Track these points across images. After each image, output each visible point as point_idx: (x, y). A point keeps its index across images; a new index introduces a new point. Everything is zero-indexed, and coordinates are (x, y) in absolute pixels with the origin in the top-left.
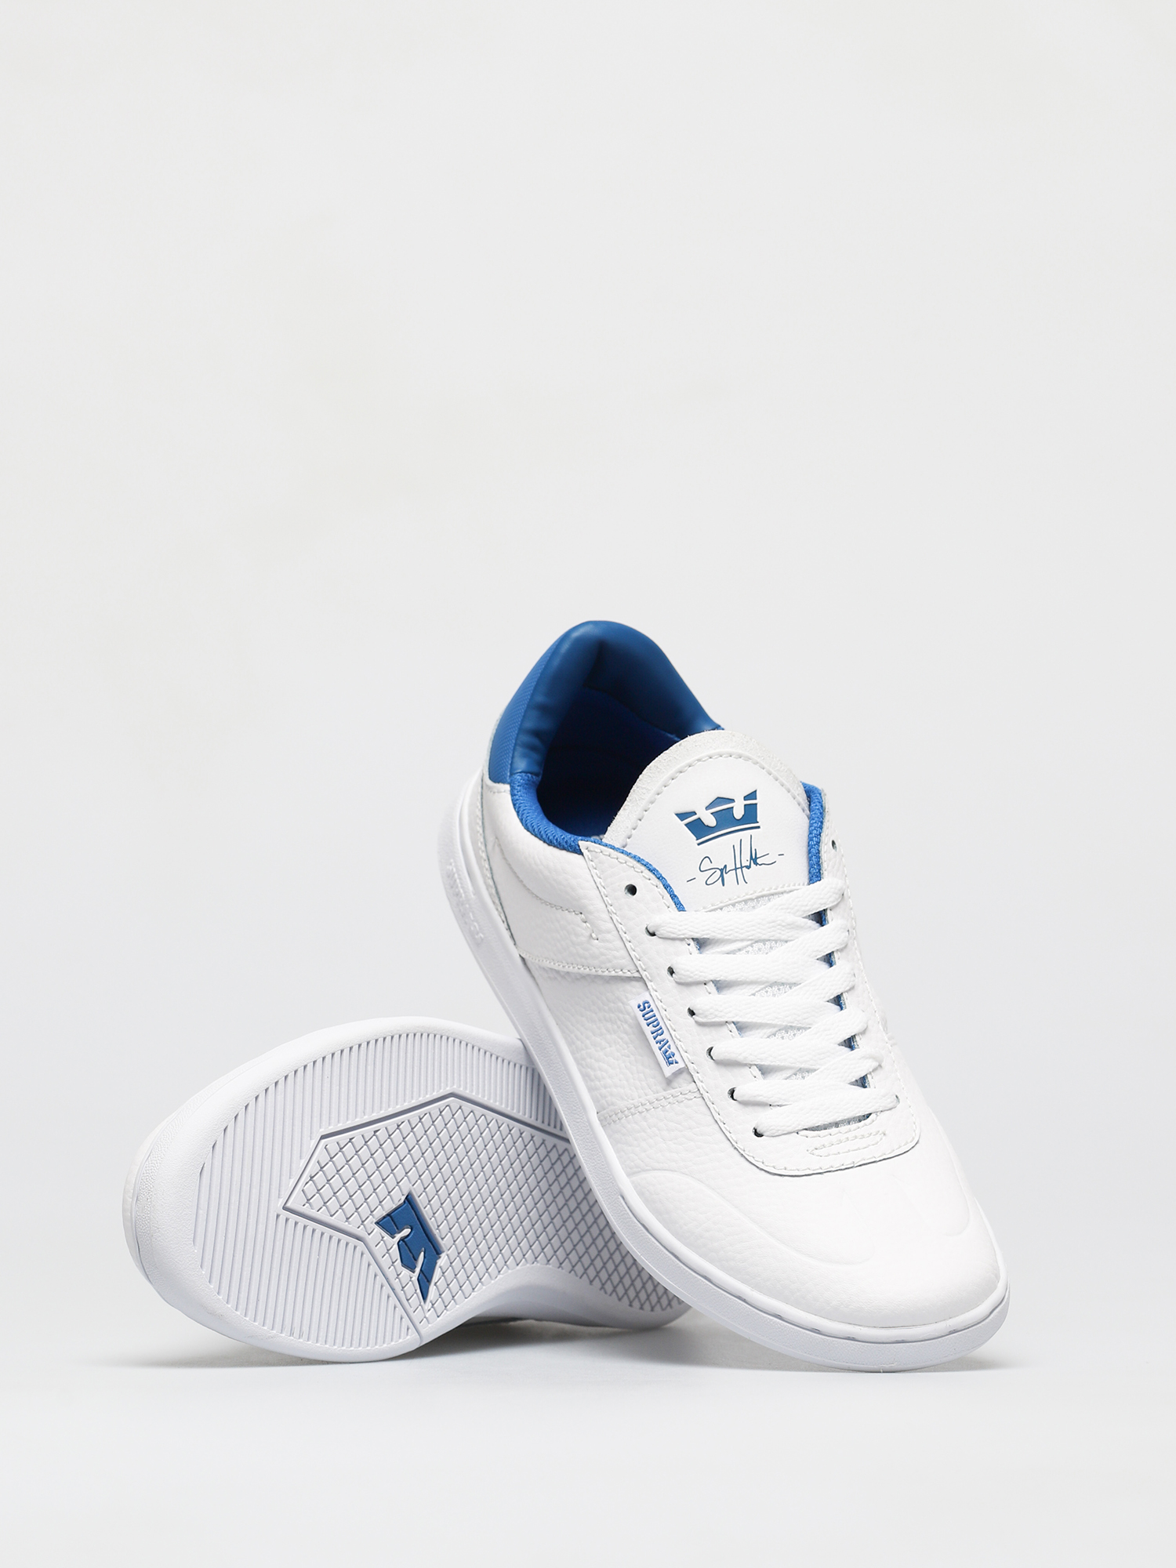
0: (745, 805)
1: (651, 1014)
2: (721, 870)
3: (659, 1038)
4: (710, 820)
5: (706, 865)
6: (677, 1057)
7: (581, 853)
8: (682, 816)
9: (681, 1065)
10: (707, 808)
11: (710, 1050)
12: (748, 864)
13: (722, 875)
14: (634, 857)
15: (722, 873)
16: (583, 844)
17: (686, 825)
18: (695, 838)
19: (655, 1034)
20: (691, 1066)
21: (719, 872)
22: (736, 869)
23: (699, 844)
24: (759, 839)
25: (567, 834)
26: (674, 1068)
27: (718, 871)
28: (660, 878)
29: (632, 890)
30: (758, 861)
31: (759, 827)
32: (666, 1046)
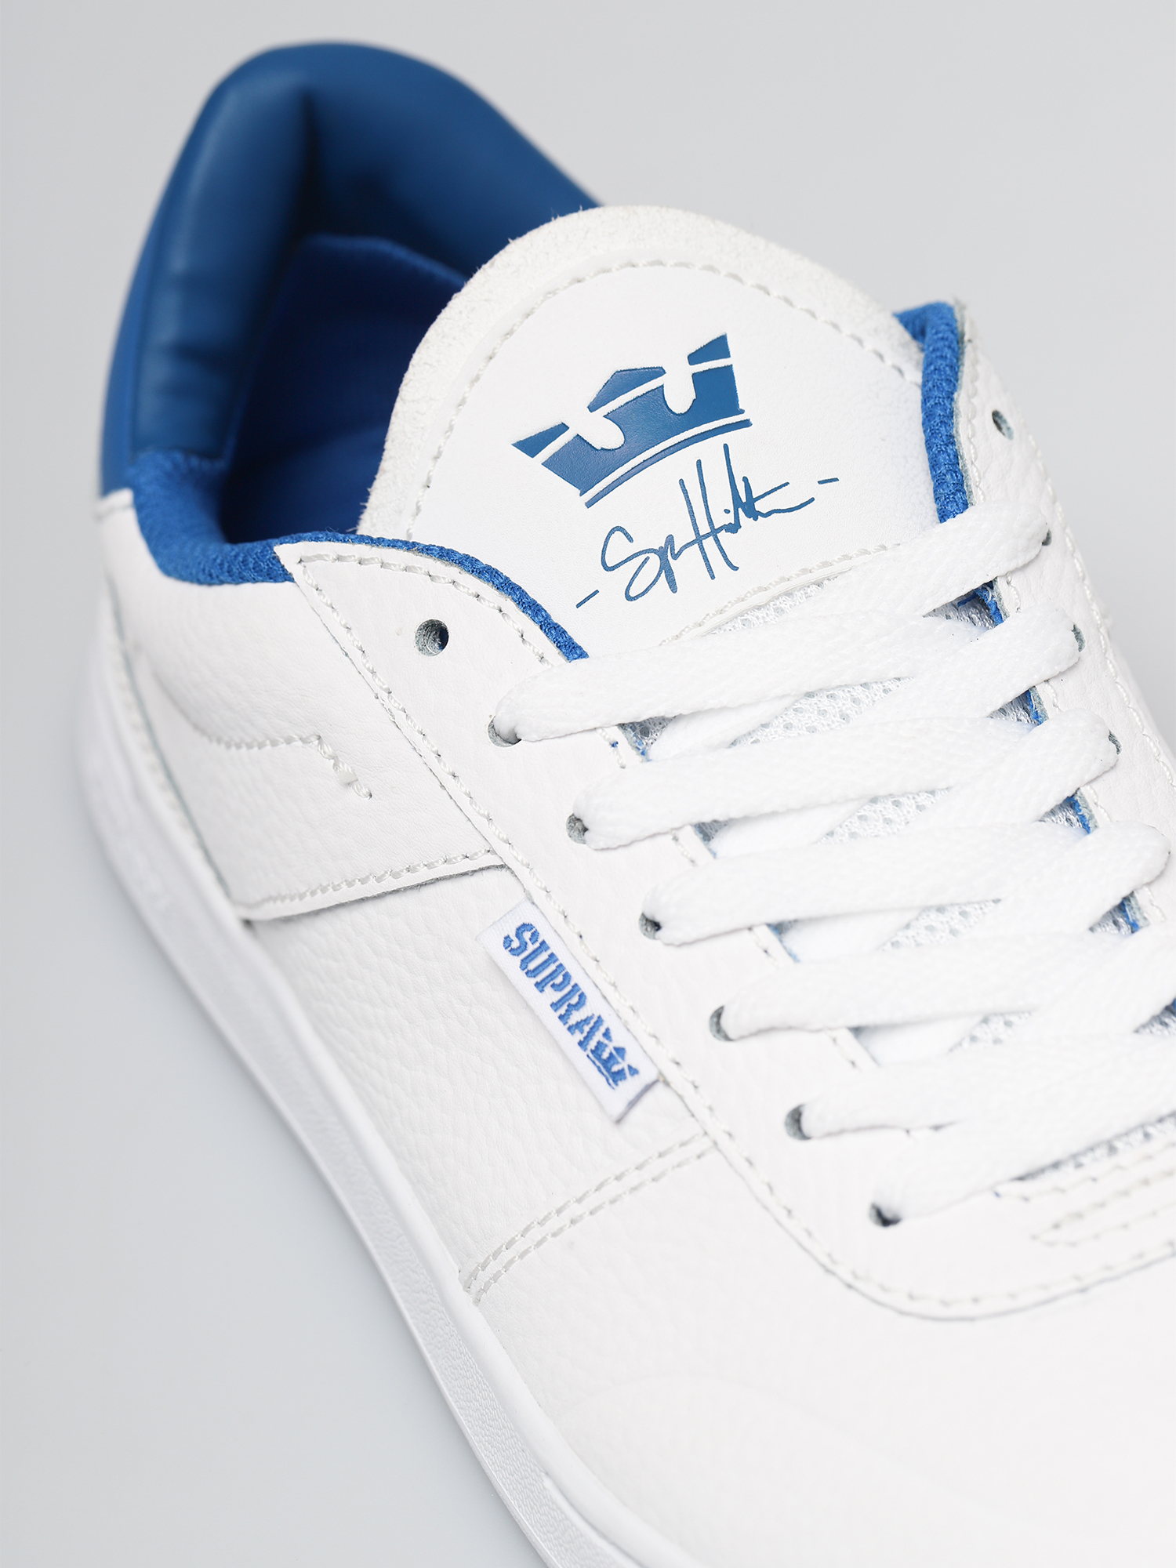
0: (694, 375)
1: (544, 957)
2: (661, 553)
3: (576, 1017)
4: (606, 435)
5: (619, 548)
6: (632, 1058)
7: (287, 577)
8: (531, 446)
9: (647, 1074)
10: (592, 408)
11: (718, 1014)
12: (732, 520)
13: (666, 569)
14: (427, 550)
15: (665, 563)
16: (287, 552)
17: (546, 464)
18: (578, 492)
19: (562, 1011)
20: (671, 1072)
21: (655, 561)
22: (699, 540)
23: (589, 504)
25: (248, 545)
26: (630, 1087)
27: (652, 556)
28: (507, 586)
29: (438, 633)
30: (760, 506)
31: (746, 424)
32: (598, 1036)
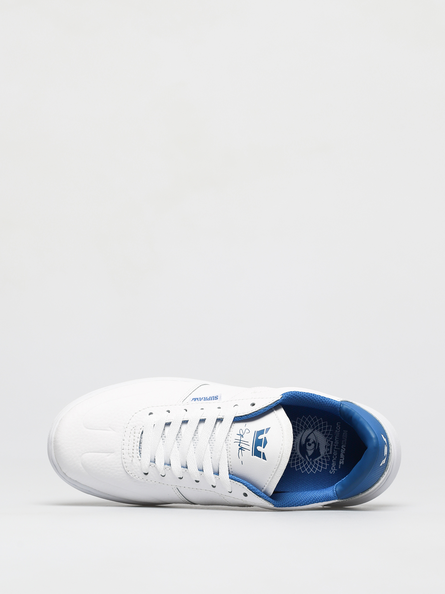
0: (261, 452)
10: (265, 437)
12: (240, 446)
15: (241, 435)
17: (264, 429)
18: (258, 431)
24: (248, 453)
